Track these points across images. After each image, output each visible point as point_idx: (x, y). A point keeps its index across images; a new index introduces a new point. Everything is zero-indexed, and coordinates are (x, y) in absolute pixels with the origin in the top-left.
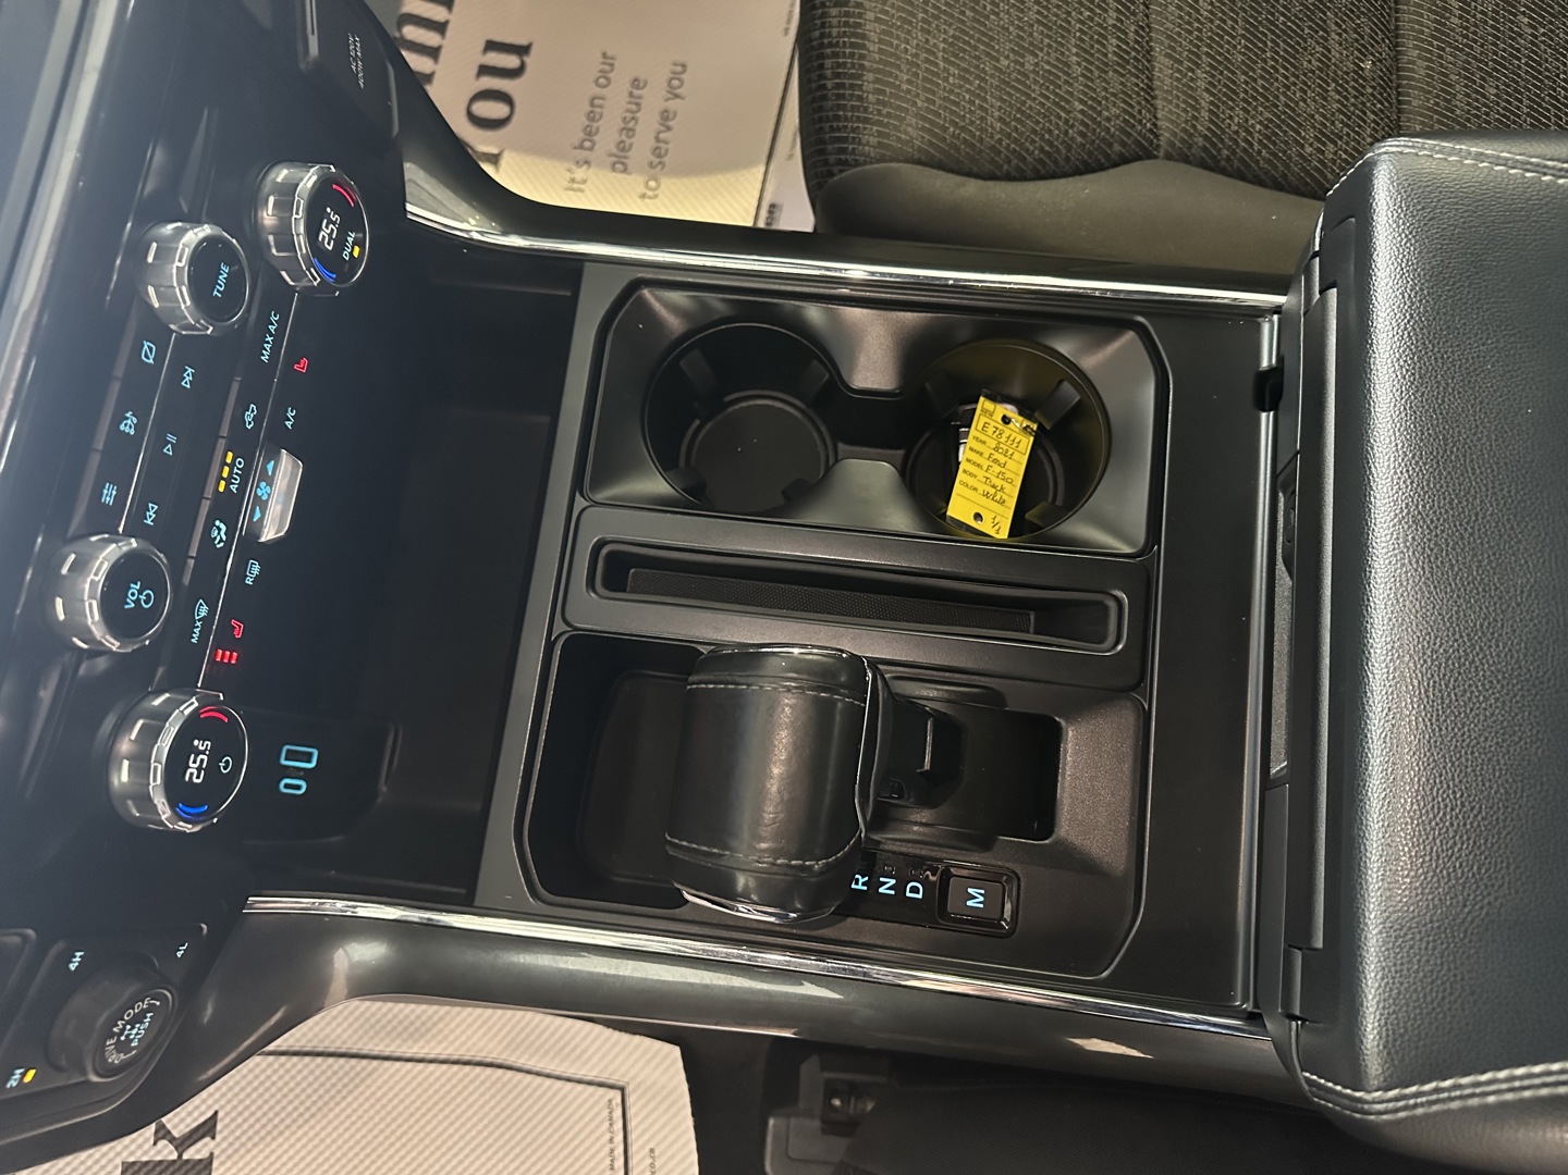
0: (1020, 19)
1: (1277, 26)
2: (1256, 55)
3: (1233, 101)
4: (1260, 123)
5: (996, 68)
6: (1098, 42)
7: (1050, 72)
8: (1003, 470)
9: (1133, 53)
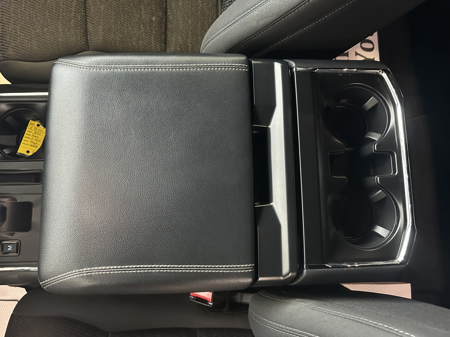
0: (43, 18)
1: (125, 11)
2: (118, 19)
3: (110, 33)
4: (119, 38)
5: (36, 32)
6: (68, 21)
7: (52, 32)
8: (37, 138)
9: (80, 23)
